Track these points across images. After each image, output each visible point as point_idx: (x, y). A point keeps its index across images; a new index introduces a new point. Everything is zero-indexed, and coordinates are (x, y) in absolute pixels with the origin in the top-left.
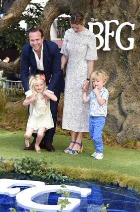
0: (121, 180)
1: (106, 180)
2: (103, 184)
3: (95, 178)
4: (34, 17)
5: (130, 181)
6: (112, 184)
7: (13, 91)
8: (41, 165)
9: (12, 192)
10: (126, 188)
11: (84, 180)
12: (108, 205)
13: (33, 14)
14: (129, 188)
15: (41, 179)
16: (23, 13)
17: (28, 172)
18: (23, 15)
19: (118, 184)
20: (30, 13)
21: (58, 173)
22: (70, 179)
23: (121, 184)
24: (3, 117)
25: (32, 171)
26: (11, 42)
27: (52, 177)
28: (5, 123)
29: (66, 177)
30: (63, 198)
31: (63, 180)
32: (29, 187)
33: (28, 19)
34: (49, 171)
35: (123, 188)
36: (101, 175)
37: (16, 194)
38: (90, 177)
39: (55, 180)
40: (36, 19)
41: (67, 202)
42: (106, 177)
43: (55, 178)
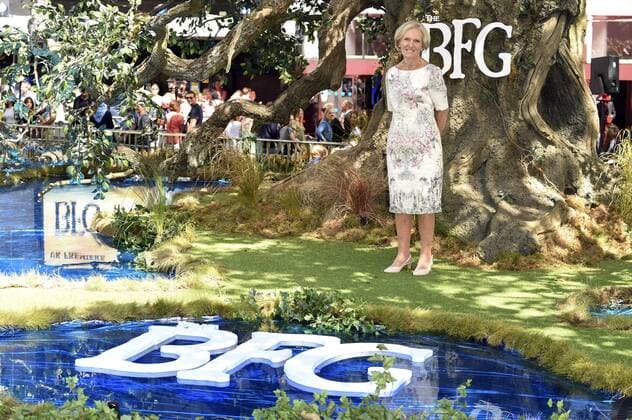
0: (491, 331)
1: (461, 333)
2: (456, 339)
3: (440, 329)
4: (311, 13)
5: (509, 334)
6: (473, 339)
7: (272, 160)
8: (332, 305)
9: (276, 358)
10: (500, 348)
11: (417, 333)
12: (469, 381)
13: (310, 7)
14: (507, 347)
15: (332, 333)
16: (291, 7)
17: (307, 318)
18: (290, 10)
19: (485, 340)
20: (304, 6)
21: (366, 319)
22: (391, 332)
23: (492, 340)
24: (254, 211)
25: (315, 317)
26: (267, 64)
27: (353, 328)
28: (259, 223)
29: (383, 327)
30: (381, 370)
31: (377, 333)
32: (309, 348)
33: (301, 17)
34: (348, 315)
35: (494, 348)
36: (452, 322)
37: (284, 362)
38: (429, 326)
39: (360, 333)
40: (317, 18)
41: (389, 378)
42: (459, 325)
43: (360, 329)
